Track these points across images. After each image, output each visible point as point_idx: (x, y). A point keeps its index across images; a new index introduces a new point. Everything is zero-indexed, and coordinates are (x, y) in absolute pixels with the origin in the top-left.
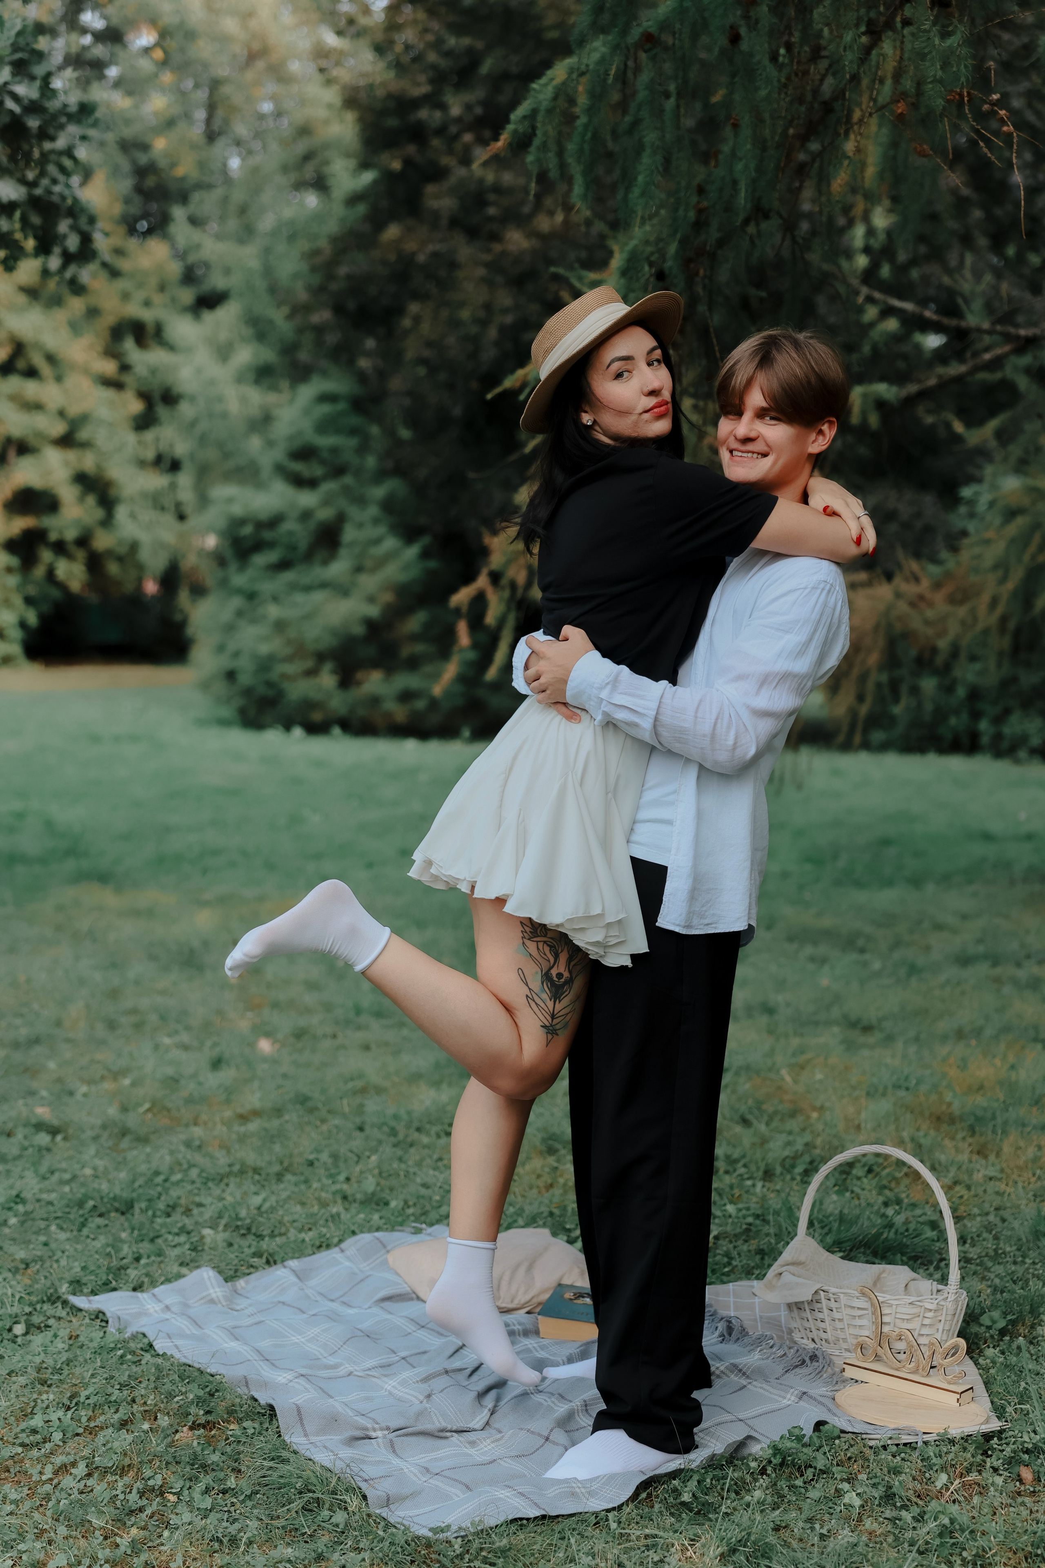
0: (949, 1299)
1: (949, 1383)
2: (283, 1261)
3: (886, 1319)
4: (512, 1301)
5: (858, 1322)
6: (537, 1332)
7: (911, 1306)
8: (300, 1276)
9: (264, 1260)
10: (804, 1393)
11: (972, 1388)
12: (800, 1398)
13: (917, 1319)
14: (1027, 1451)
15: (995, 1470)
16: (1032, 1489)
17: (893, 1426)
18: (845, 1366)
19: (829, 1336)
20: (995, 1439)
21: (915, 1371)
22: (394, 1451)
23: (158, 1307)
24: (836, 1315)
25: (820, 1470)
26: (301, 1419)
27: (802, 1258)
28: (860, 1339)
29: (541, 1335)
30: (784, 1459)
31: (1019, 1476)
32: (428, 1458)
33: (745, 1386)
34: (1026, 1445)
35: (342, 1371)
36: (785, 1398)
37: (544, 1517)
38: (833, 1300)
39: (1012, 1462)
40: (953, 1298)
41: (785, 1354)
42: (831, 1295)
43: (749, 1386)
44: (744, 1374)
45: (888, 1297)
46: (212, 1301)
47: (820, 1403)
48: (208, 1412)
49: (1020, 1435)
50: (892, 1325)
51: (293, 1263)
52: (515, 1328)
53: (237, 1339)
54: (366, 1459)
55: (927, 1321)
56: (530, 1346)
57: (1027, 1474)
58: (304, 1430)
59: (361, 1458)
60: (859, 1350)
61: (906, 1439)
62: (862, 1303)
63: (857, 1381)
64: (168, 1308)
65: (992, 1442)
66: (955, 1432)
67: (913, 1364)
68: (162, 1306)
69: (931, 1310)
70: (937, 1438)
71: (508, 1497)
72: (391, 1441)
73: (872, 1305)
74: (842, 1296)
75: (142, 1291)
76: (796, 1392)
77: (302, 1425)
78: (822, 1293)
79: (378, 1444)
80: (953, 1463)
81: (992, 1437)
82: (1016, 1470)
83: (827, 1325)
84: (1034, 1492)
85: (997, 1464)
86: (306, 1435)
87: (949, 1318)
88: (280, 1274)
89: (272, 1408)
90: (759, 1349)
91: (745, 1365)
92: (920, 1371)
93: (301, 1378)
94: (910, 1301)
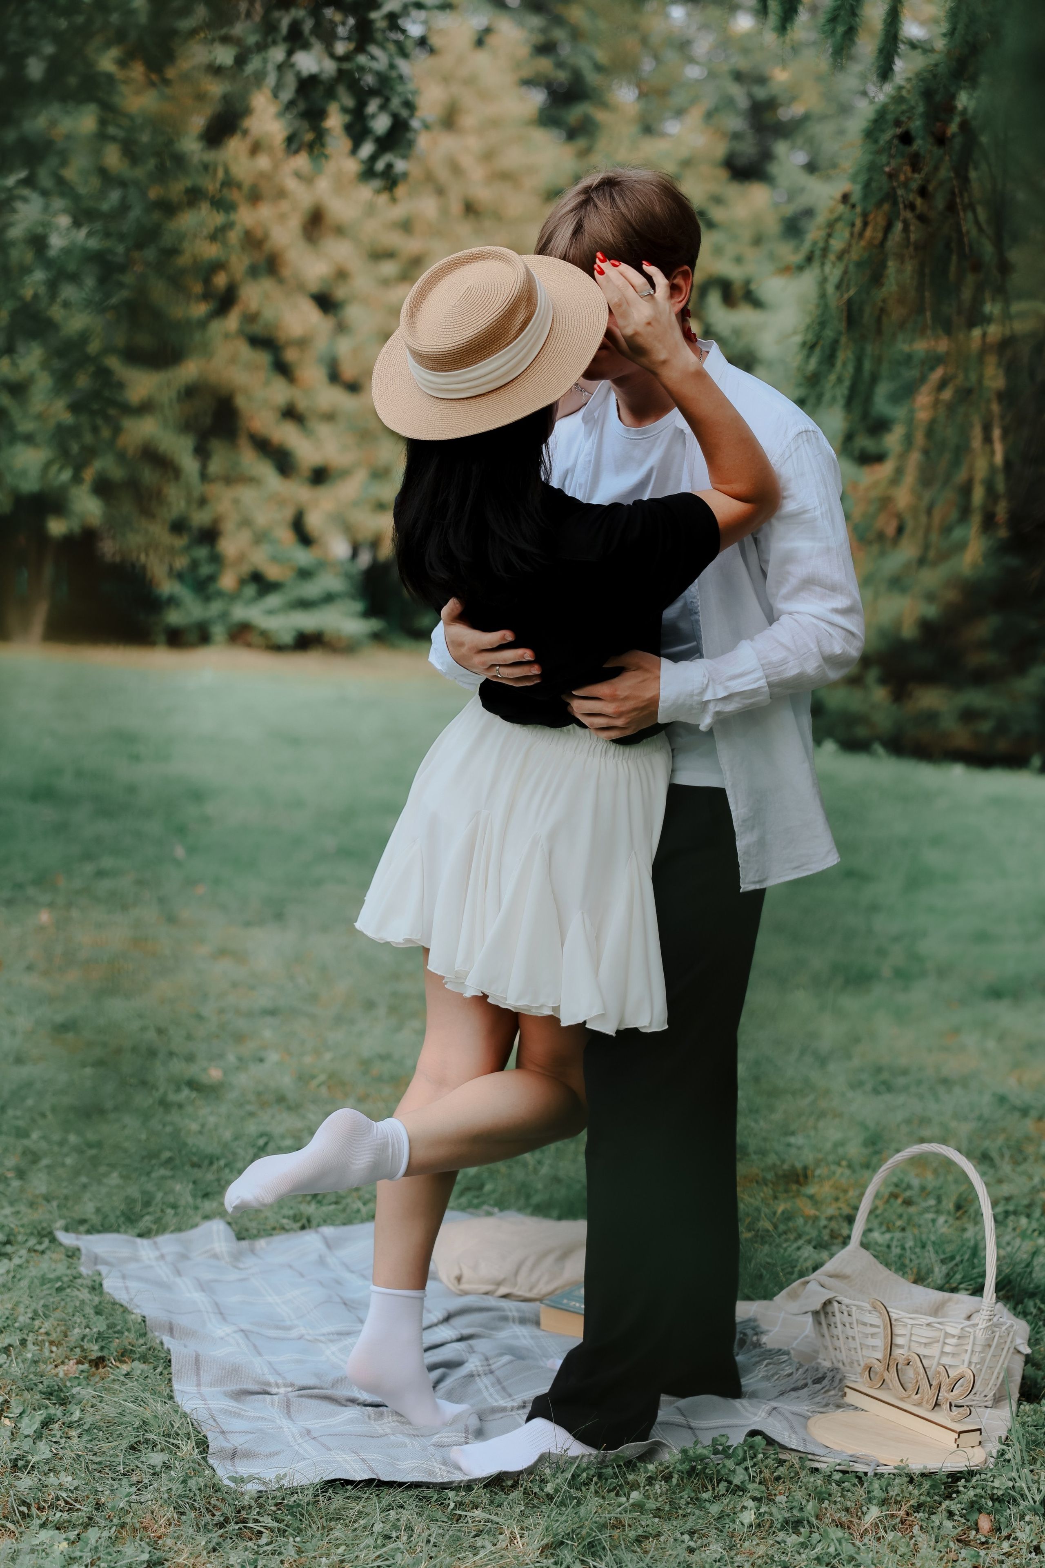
0: (980, 1327)
1: (953, 1420)
2: (319, 1225)
3: (898, 1341)
4: (531, 1289)
5: (871, 1342)
6: (537, 1323)
7: (929, 1328)
8: (329, 1244)
9: (299, 1225)
10: (775, 1409)
11: (980, 1430)
12: (769, 1414)
13: (936, 1345)
14: (993, 1498)
15: (951, 1514)
16: (983, 1540)
17: (851, 1453)
18: (847, 1390)
19: (843, 1356)
20: (963, 1480)
21: (919, 1404)
22: (289, 1413)
23: (154, 1254)
24: (850, 1333)
25: (736, 1485)
26: (198, 1368)
27: (848, 1271)
28: (869, 1361)
29: (542, 1327)
30: (694, 1468)
31: (977, 1524)
32: (320, 1425)
34: (995, 1491)
35: (294, 1333)
36: (756, 1415)
37: (369, 1482)
38: (846, 1313)
39: (974, 1507)
40: (984, 1326)
41: (791, 1375)
42: (844, 1307)
45: (903, 1314)
46: (215, 1256)
47: (788, 1420)
48: (102, 1349)
49: (992, 1479)
50: (906, 1348)
51: (328, 1230)
52: (510, 1314)
53: (203, 1290)
54: (243, 1413)
55: (948, 1349)
56: (519, 1334)
57: (985, 1523)
58: (199, 1380)
59: (237, 1411)
60: (867, 1373)
61: (860, 1468)
62: (874, 1319)
63: (857, 1408)
64: (162, 1256)
65: (959, 1483)
66: (916, 1466)
67: (918, 1396)
68: (157, 1253)
69: (954, 1336)
70: (895, 1471)
71: (346, 1461)
72: (288, 1401)
73: (884, 1321)
74: (854, 1309)
75: (149, 1238)
76: (767, 1408)
77: (198, 1373)
78: (835, 1304)
79: (272, 1402)
80: (899, 1499)
81: (959, 1479)
82: (975, 1516)
83: (841, 1343)
84: (986, 1542)
85: (955, 1507)
86: (198, 1385)
87: (978, 1348)
88: (311, 1240)
89: (169, 1350)
90: (765, 1362)
92: (924, 1403)
93: (241, 1334)
94: (929, 1321)
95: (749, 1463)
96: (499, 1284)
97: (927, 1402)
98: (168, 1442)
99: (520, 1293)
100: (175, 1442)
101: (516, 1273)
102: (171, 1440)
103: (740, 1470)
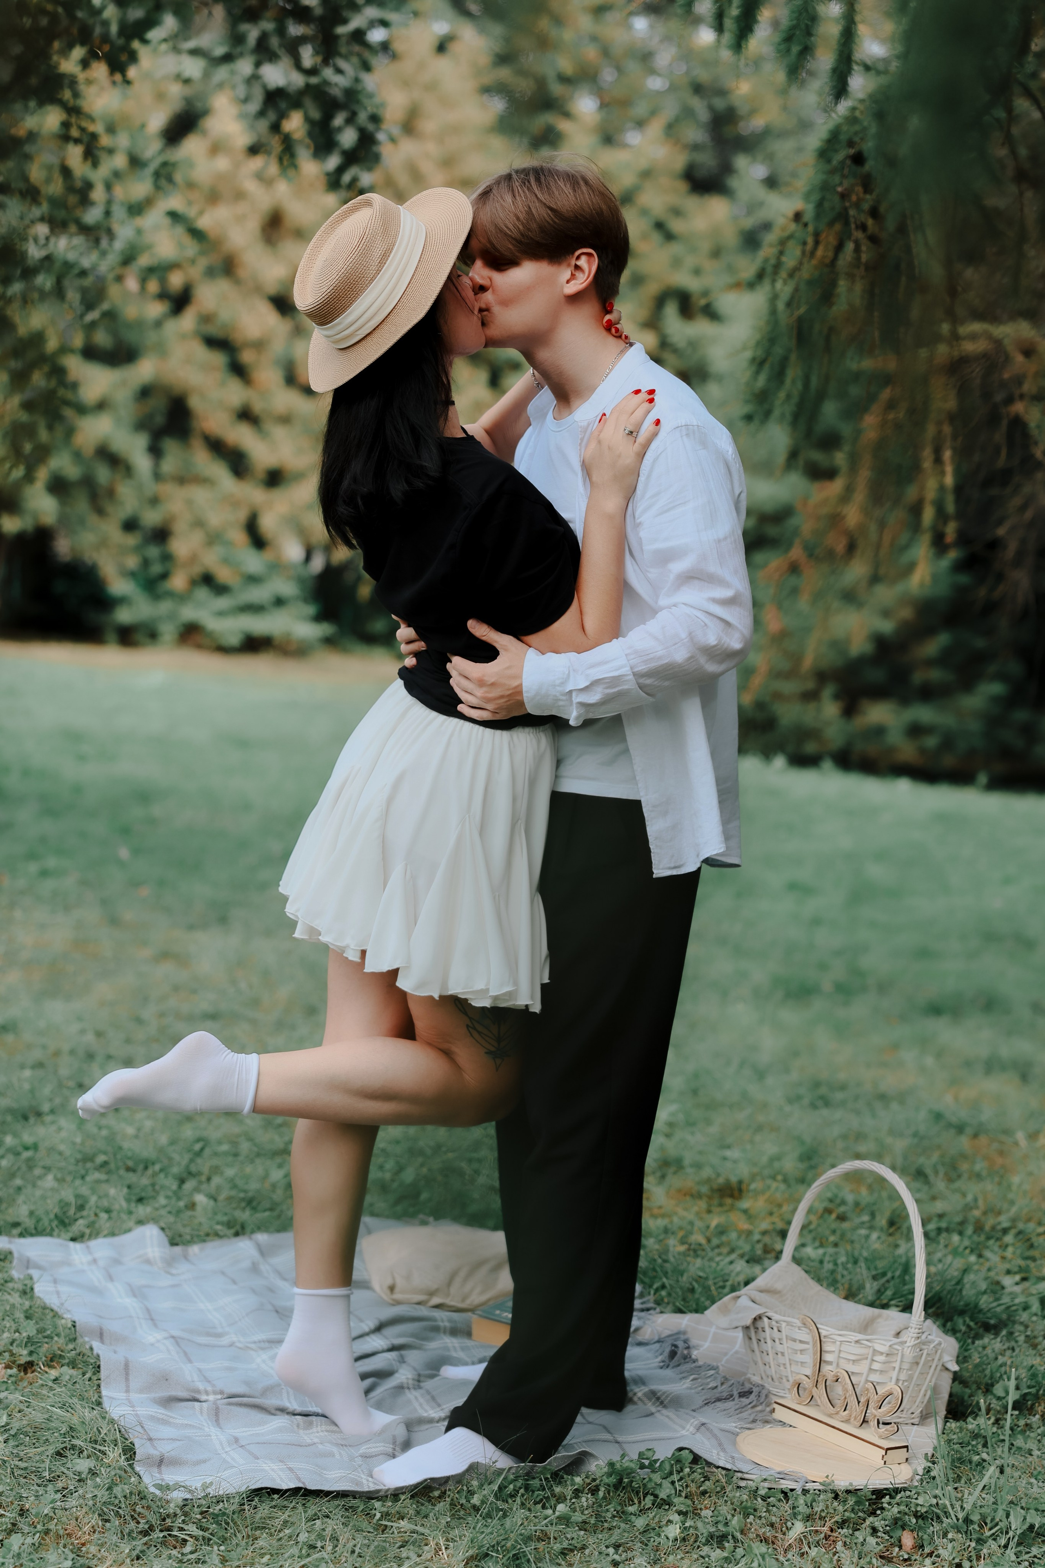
0: (908, 1344)
1: (881, 1437)
2: (253, 1232)
3: (827, 1357)
4: (463, 1300)
5: (800, 1357)
6: (469, 1334)
7: (858, 1345)
8: (263, 1251)
9: (232, 1231)
10: (703, 1424)
11: (907, 1447)
12: (697, 1431)
13: (865, 1362)
14: (916, 1515)
15: (874, 1530)
16: (906, 1556)
17: (779, 1469)
18: (776, 1406)
19: (772, 1371)
20: (888, 1497)
21: (847, 1421)
22: (217, 1421)
23: (86, 1258)
24: (780, 1348)
25: (662, 1499)
26: (127, 1374)
27: (779, 1286)
28: (798, 1377)
29: (470, 1337)
30: (620, 1481)
31: (900, 1541)
32: (249, 1433)
33: (652, 1414)
34: (919, 1508)
35: (225, 1341)
36: (684, 1428)
37: (296, 1491)
38: (775, 1329)
39: (898, 1523)
40: (912, 1343)
41: (716, 1387)
42: (774, 1323)
43: (657, 1415)
44: (662, 1403)
45: (833, 1331)
46: (148, 1262)
47: (715, 1436)
48: (31, 1353)
49: (916, 1496)
50: (835, 1365)
51: (262, 1237)
52: (441, 1324)
53: (135, 1296)
54: (171, 1420)
55: (876, 1366)
56: (450, 1345)
57: (908, 1540)
58: (128, 1386)
59: (165, 1418)
60: (796, 1389)
61: (786, 1485)
62: (804, 1335)
63: (785, 1424)
64: (95, 1261)
65: (883, 1500)
66: (842, 1483)
67: (846, 1412)
68: (90, 1258)
69: (882, 1353)
70: (821, 1488)
71: (273, 1470)
72: (217, 1409)
73: (813, 1338)
74: (784, 1325)
75: (82, 1242)
76: (696, 1423)
77: (127, 1379)
78: (766, 1320)
79: (201, 1409)
80: (823, 1514)
81: (884, 1496)
82: (898, 1533)
83: (770, 1358)
84: (909, 1559)
85: (878, 1523)
86: (127, 1391)
87: (906, 1366)
88: (242, 1246)
89: (98, 1356)
90: (693, 1378)
91: (664, 1393)
92: (852, 1420)
93: (171, 1340)
94: (857, 1339)
95: (675, 1477)
96: (432, 1294)
97: (855, 1419)
98: (95, 1449)
99: (453, 1303)
100: (102, 1448)
101: (449, 1284)
102: (98, 1447)
103: (666, 1484)
